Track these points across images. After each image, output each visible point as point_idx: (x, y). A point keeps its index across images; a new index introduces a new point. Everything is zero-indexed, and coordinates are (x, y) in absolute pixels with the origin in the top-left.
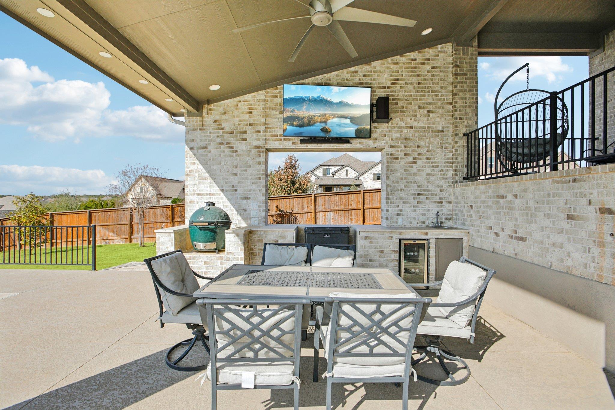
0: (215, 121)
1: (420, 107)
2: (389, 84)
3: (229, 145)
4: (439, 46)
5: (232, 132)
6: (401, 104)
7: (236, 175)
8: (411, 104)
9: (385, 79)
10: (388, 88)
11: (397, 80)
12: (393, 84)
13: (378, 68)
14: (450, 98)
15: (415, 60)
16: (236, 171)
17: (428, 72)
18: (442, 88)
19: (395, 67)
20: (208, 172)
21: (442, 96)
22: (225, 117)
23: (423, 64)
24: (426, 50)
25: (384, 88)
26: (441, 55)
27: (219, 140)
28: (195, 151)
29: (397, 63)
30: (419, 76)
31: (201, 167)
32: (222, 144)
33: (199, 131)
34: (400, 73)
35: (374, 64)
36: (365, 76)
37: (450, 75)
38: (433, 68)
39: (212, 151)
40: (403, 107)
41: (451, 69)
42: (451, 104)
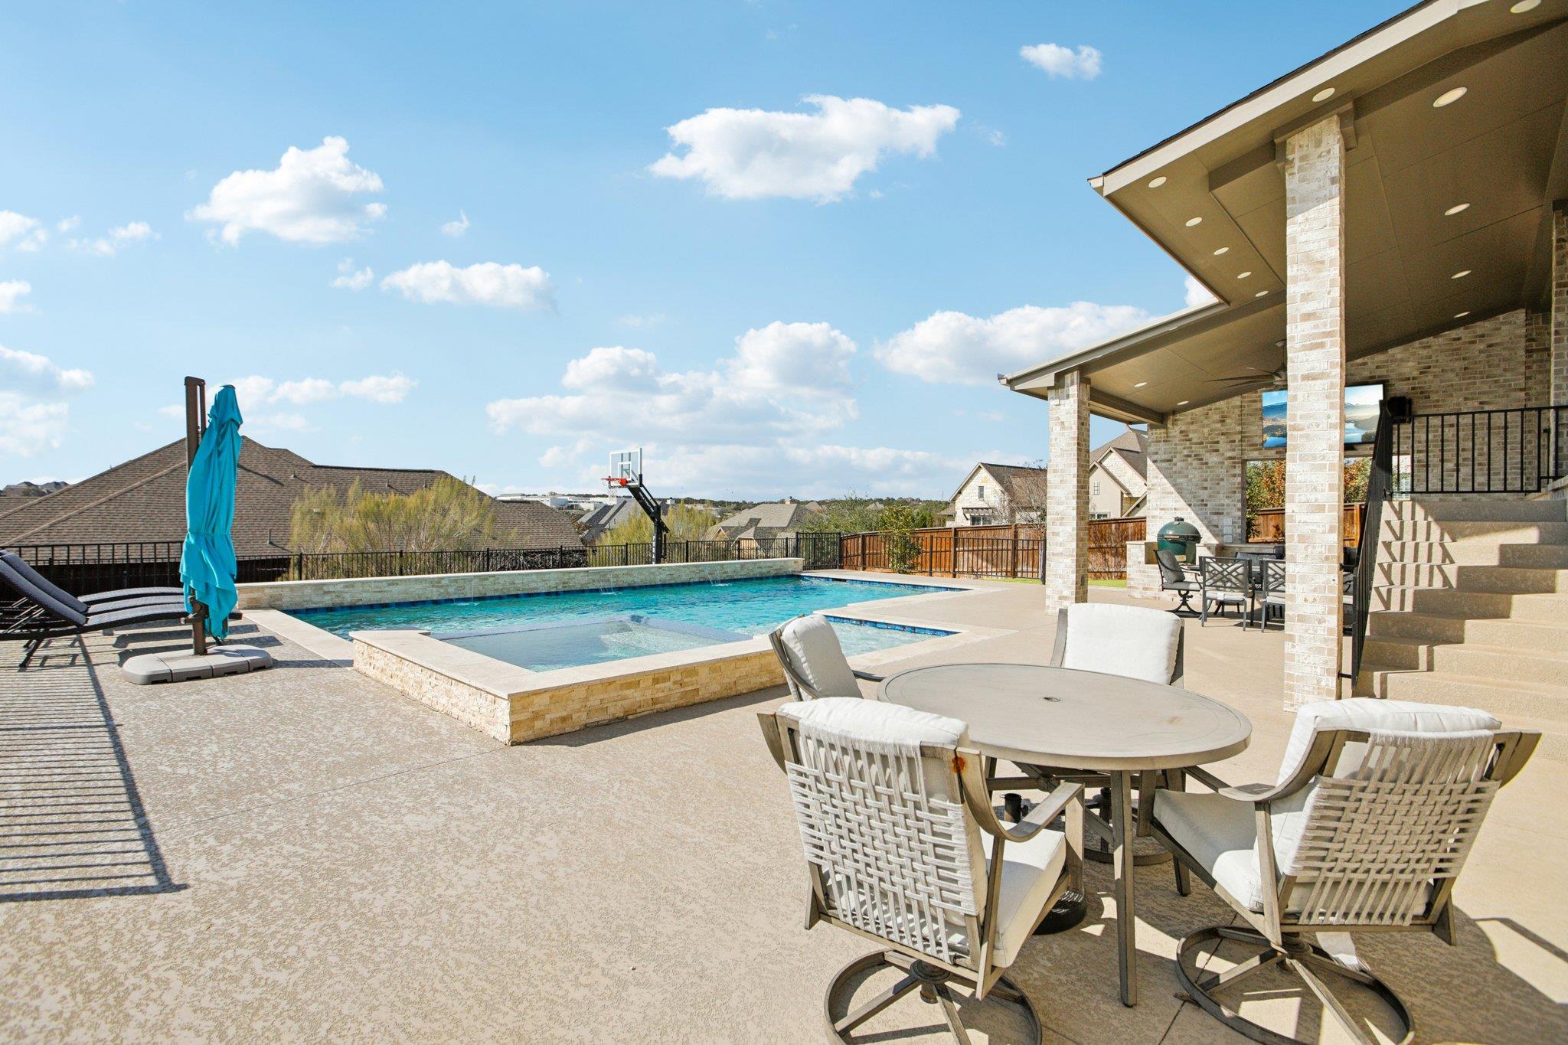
0: (1181, 432)
1: (1466, 399)
2: (1415, 373)
3: (1198, 457)
4: (1501, 316)
5: (1202, 443)
6: (1434, 397)
7: (1206, 488)
8: (1451, 395)
9: (1410, 368)
10: (1414, 378)
11: (1429, 367)
12: (1421, 373)
13: (1399, 356)
14: (1522, 383)
15: (1459, 339)
16: (1205, 484)
17: (1481, 352)
18: (1505, 370)
19: (1425, 352)
20: (1174, 485)
21: (1505, 381)
22: (1192, 427)
23: (1473, 342)
24: (1479, 323)
25: (1409, 379)
26: (1503, 328)
27: (1186, 452)
28: (1159, 464)
29: (1429, 347)
30: (1464, 359)
31: (1165, 481)
32: (1189, 456)
33: (1162, 444)
34: (1434, 358)
35: (1391, 351)
36: (1377, 367)
37: (1522, 352)
38: (1490, 346)
39: (1179, 464)
40: (1438, 401)
41: (1523, 343)
42: (1521, 390)
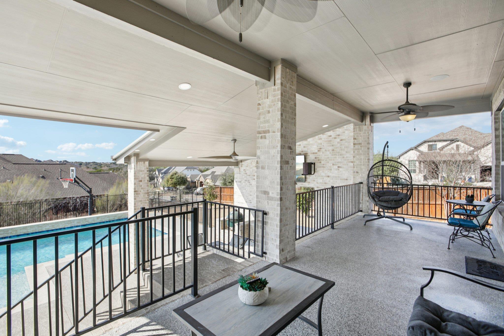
0: (244, 170)
1: (333, 165)
2: (316, 151)
3: (249, 182)
4: (345, 126)
5: (250, 176)
6: (323, 162)
7: (251, 195)
8: (328, 162)
9: (314, 149)
10: (316, 153)
11: (321, 149)
12: (318, 151)
13: (311, 142)
14: (351, 159)
15: (331, 136)
16: (251, 194)
17: (338, 143)
18: (346, 152)
19: (319, 141)
20: (242, 193)
21: (346, 157)
22: (247, 168)
23: (335, 138)
24: (337, 129)
25: (314, 153)
26: (346, 132)
27: (245, 179)
28: (237, 183)
29: (321, 139)
30: (333, 146)
31: (239, 190)
32: (246, 181)
33: (239, 174)
34: (322, 144)
35: (309, 140)
36: (304, 147)
37: (352, 144)
38: (341, 140)
39: (243, 184)
40: (324, 164)
41: (352, 140)
42: (352, 162)
